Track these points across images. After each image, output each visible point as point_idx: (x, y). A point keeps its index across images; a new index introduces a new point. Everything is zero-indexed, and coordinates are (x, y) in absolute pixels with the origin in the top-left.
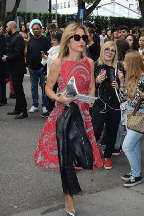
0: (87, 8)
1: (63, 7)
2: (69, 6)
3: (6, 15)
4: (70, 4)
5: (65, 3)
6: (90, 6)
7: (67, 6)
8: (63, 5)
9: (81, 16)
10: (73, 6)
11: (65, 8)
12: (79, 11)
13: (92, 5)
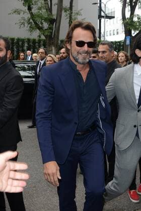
0: (133, 35)
1: (112, 34)
2: (118, 33)
3: (59, 42)
4: (119, 31)
5: (110, 31)
6: (136, 33)
7: (116, 33)
8: (112, 33)
9: (128, 42)
10: (120, 34)
11: (114, 34)
12: (125, 38)
13: (138, 32)
